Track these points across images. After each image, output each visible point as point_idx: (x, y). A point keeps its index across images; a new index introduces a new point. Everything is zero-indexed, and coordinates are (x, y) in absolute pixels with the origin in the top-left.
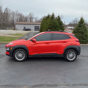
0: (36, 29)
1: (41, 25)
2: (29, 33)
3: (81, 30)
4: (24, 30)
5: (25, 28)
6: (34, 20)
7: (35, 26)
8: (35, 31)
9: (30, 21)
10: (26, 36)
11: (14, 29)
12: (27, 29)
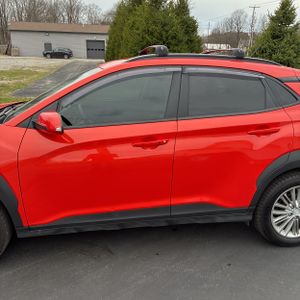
0: (93, 49)
1: (111, 34)
2: (63, 68)
3: (283, 53)
4: (45, 55)
5: (48, 46)
6: (84, 18)
7: (88, 41)
8: (88, 57)
9: (70, 19)
10: (49, 82)
11: (7, 53)
12: (57, 51)
